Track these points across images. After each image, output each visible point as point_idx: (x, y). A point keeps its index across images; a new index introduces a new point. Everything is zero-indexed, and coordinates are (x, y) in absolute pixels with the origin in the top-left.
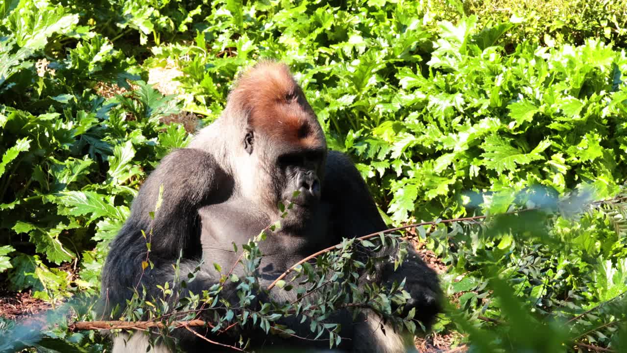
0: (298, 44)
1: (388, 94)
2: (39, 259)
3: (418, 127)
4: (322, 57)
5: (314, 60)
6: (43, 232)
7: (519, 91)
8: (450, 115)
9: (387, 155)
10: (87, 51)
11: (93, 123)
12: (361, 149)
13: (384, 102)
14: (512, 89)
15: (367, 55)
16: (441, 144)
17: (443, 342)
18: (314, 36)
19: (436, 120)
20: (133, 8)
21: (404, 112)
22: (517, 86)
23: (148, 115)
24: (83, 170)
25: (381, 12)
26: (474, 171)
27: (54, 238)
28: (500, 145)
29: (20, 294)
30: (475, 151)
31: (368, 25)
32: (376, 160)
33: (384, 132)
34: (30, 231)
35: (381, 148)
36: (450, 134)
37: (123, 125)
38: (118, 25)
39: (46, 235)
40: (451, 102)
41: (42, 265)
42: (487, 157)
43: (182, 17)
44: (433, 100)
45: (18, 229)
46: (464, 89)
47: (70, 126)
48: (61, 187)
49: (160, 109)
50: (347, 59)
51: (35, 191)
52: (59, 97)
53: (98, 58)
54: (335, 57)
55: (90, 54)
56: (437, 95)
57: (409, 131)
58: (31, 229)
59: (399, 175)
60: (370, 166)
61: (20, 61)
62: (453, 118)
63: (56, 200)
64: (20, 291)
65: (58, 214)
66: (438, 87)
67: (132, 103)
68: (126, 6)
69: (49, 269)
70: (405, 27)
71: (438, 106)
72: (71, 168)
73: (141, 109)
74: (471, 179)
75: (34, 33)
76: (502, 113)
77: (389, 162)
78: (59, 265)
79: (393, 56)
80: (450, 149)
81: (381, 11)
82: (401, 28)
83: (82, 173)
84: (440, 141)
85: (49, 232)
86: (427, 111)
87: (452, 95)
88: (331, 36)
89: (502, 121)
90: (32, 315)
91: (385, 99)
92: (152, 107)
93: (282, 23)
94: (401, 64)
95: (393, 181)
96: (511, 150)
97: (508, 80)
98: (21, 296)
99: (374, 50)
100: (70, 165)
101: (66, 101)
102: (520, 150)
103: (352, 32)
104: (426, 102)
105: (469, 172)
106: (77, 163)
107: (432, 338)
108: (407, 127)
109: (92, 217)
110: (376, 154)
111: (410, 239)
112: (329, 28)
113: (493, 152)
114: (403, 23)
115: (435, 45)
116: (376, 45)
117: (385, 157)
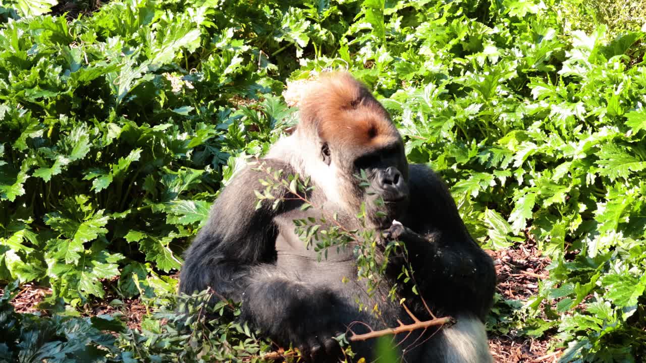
0: (433, 55)
1: (512, 104)
2: (150, 267)
3: (541, 136)
4: (457, 68)
5: (449, 71)
6: (155, 240)
7: (638, 99)
8: (571, 124)
9: (509, 164)
10: (218, 64)
11: (209, 134)
12: (484, 158)
13: (508, 111)
14: (632, 98)
15: (500, 65)
16: (561, 152)
17: (540, 347)
18: (449, 47)
19: (558, 129)
20: (291, 21)
21: (528, 121)
22: (636, 94)
23: (272, 126)
24: (195, 179)
25: (524, 23)
26: (591, 178)
27: (166, 246)
28: (615, 153)
29: (130, 300)
30: (591, 159)
31: (504, 36)
32: (499, 168)
33: (509, 142)
34: (141, 240)
35: (504, 157)
36: (570, 142)
37: (241, 136)
38: (275, 38)
39: (158, 243)
40: (572, 110)
41: (153, 273)
42: (601, 164)
43: (344, 30)
44: (555, 109)
45: (129, 238)
46: (585, 98)
47: (185, 136)
48: (171, 196)
49: (284, 120)
50: (480, 69)
51: (145, 201)
52: (181, 109)
53: (229, 70)
54: (469, 68)
55: (221, 66)
56: (559, 104)
57: (531, 140)
58: (142, 238)
59: (520, 184)
60: (492, 175)
61: (143, 74)
62: (575, 126)
63: (166, 209)
64: (130, 298)
65: (167, 223)
66: (560, 96)
67: (256, 115)
68: (284, 19)
69: (159, 277)
70: (541, 37)
71: (559, 114)
72: (183, 178)
73: (265, 120)
74: (588, 186)
75: (163, 47)
76: (620, 122)
77: (510, 171)
78: (168, 272)
79: (526, 66)
80: (570, 157)
81: (524, 21)
82: (537, 38)
83: (194, 182)
84: (559, 149)
85: (161, 240)
86: (549, 121)
87: (574, 104)
88: (466, 46)
89: (620, 129)
90: (137, 321)
91: (508, 108)
92: (276, 118)
93: (422, 35)
94: (534, 74)
95: (516, 190)
96: (628, 158)
97: (628, 88)
98: (131, 303)
99: (507, 60)
100: (181, 174)
101: (186, 113)
102: (637, 158)
103: (487, 43)
104: (548, 111)
105: (585, 180)
106: (189, 173)
107: (529, 343)
108: (529, 136)
109: (199, 225)
110: (500, 163)
111: (531, 247)
112: (463, 39)
113: (608, 159)
114: (539, 34)
115: (567, 54)
116: (510, 55)
117: (508, 165)
